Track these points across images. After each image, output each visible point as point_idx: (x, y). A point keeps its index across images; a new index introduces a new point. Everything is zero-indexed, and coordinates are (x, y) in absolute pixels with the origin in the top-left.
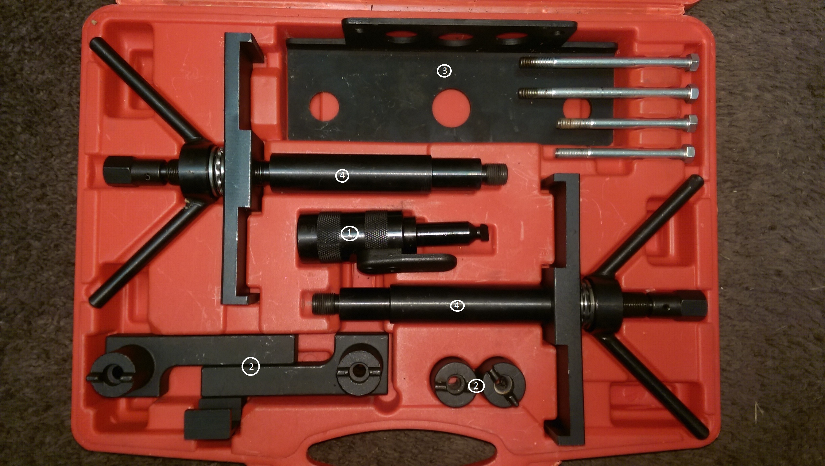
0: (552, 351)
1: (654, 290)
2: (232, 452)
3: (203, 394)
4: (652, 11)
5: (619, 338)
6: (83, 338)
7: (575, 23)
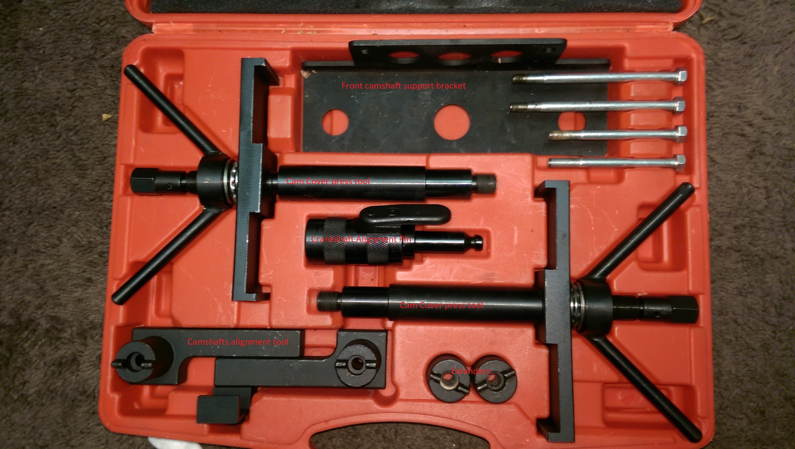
0: (544, 351)
1: (646, 293)
2: (241, 438)
3: (216, 384)
4: (641, 29)
5: (611, 340)
6: (112, 329)
7: (565, 41)
